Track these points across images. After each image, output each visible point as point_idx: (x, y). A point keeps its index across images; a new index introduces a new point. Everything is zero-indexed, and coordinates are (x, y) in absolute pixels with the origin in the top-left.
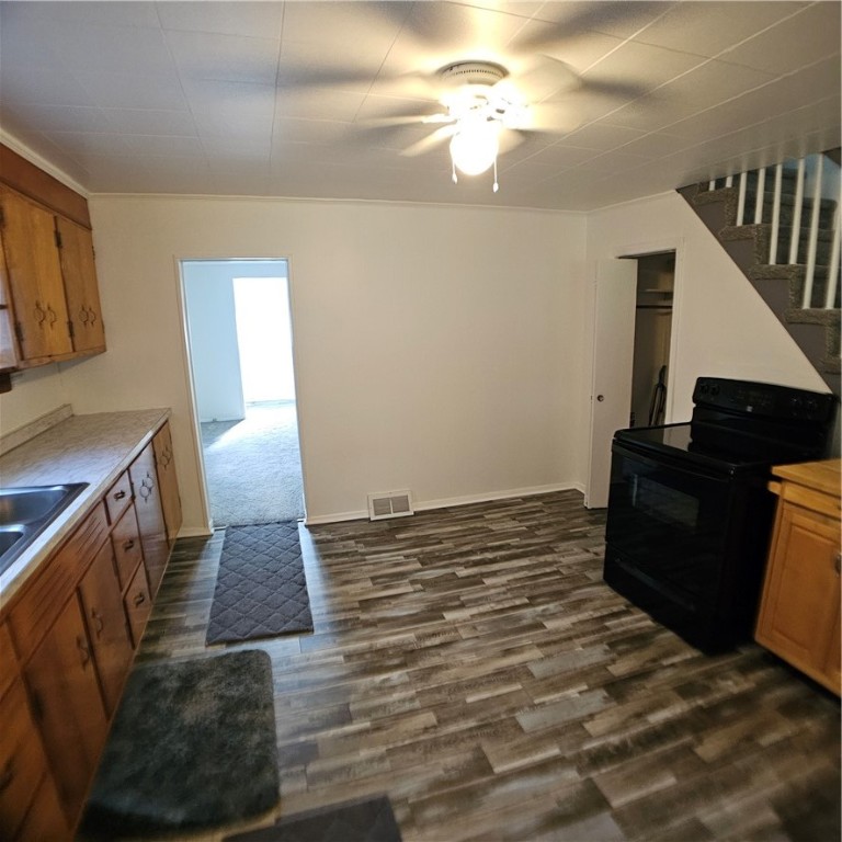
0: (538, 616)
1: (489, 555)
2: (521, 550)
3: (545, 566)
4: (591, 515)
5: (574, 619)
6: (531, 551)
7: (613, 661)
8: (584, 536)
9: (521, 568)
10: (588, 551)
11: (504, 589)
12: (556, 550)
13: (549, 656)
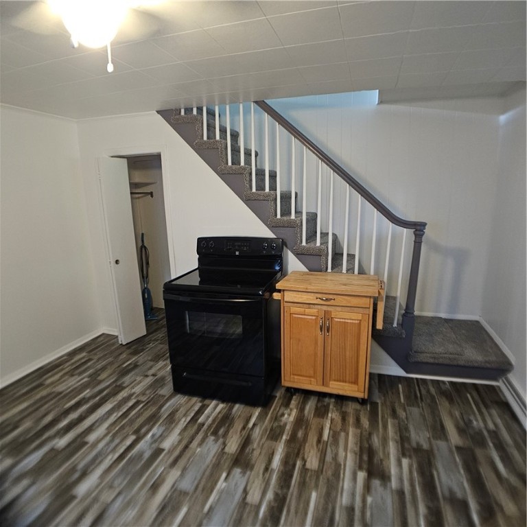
0: (152, 444)
1: (74, 416)
2: (98, 398)
3: (125, 402)
4: (129, 348)
5: (177, 431)
6: (107, 395)
7: (224, 444)
8: (136, 366)
9: (110, 413)
10: (147, 376)
11: (108, 438)
12: (124, 385)
13: (184, 470)
